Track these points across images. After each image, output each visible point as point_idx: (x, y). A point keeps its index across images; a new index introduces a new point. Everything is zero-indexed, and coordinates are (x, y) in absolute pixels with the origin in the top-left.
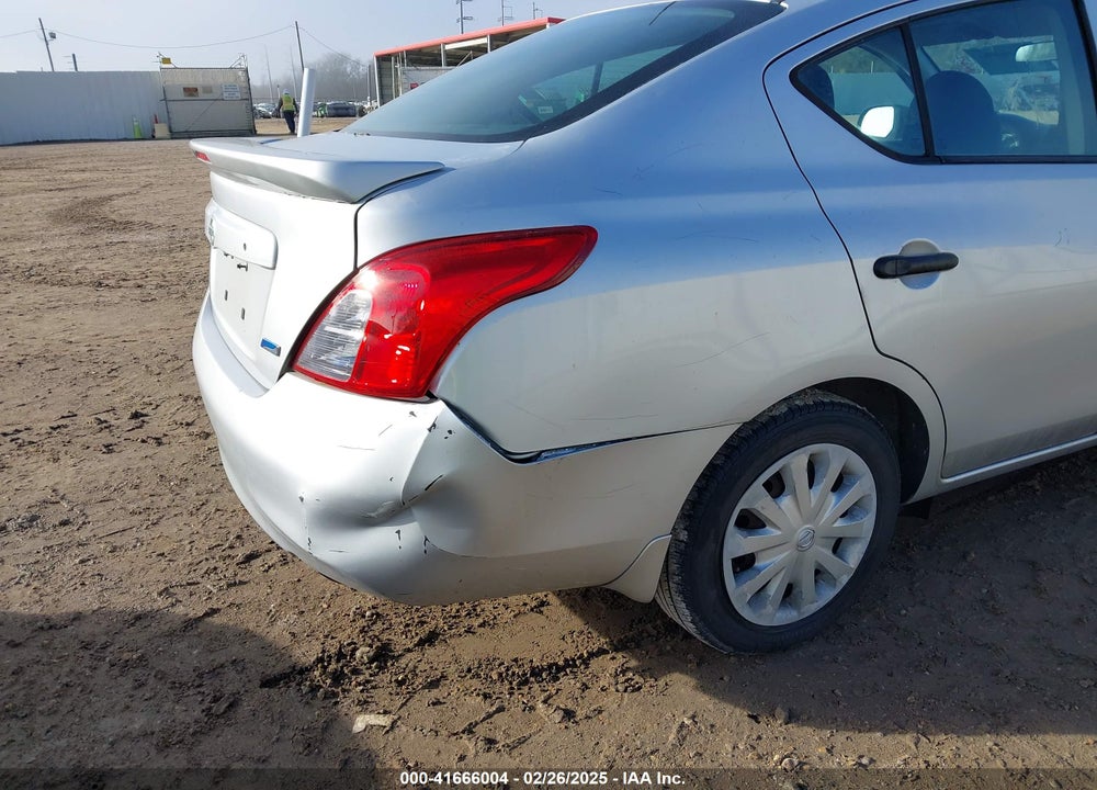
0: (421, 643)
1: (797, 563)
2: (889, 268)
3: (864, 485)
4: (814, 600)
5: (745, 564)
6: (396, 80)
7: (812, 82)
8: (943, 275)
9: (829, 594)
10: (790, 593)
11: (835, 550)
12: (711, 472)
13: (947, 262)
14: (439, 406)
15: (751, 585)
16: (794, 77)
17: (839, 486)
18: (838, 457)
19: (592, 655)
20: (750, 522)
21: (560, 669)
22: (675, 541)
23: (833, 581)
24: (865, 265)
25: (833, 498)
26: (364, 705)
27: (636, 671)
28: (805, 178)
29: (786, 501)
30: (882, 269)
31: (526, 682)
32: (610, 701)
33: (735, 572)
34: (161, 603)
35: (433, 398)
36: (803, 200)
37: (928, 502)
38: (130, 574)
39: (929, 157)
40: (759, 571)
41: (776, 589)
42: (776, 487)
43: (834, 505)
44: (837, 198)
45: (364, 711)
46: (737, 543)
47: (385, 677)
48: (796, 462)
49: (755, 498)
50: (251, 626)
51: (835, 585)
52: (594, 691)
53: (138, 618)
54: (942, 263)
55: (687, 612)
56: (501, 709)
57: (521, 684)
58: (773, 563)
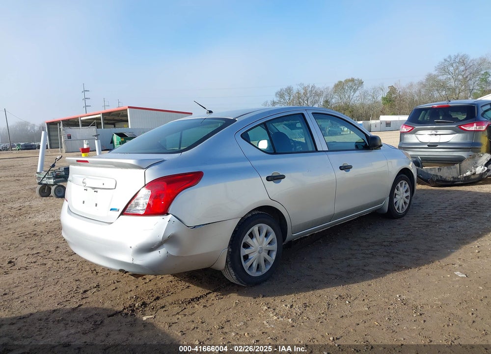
0: (155, 300)
1: (259, 257)
2: (270, 179)
3: (273, 236)
4: (265, 269)
5: (246, 257)
6: (60, 133)
7: (245, 137)
8: (282, 180)
9: (269, 267)
10: (259, 267)
11: (268, 254)
12: (235, 232)
13: (283, 177)
14: (170, 216)
15: (249, 263)
16: (242, 136)
17: (266, 236)
18: (266, 228)
19: (207, 294)
20: (247, 246)
21: (199, 298)
22: (228, 252)
23: (269, 263)
24: (264, 178)
25: (265, 239)
26: (144, 315)
27: (220, 295)
28: (248, 159)
29: (255, 240)
30: (268, 179)
31: (190, 303)
32: (215, 302)
33: (244, 261)
34: (59, 307)
35: (168, 214)
36: (248, 164)
37: (290, 242)
38: (42, 302)
39: (275, 153)
40: (250, 259)
41: (255, 265)
42: (252, 236)
43: (266, 241)
44: (255, 163)
45: (145, 316)
46: (244, 252)
47: (148, 309)
48: (255, 229)
49: (247, 239)
50: (96, 306)
51: (270, 265)
52: (210, 301)
53: (54, 311)
54: (282, 177)
55: (233, 272)
56: (185, 308)
57: (189, 303)
58: (253, 257)
